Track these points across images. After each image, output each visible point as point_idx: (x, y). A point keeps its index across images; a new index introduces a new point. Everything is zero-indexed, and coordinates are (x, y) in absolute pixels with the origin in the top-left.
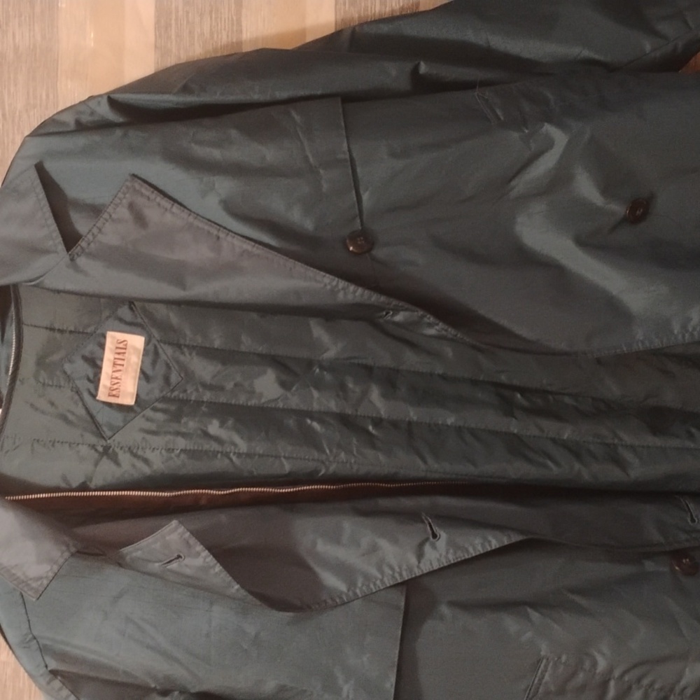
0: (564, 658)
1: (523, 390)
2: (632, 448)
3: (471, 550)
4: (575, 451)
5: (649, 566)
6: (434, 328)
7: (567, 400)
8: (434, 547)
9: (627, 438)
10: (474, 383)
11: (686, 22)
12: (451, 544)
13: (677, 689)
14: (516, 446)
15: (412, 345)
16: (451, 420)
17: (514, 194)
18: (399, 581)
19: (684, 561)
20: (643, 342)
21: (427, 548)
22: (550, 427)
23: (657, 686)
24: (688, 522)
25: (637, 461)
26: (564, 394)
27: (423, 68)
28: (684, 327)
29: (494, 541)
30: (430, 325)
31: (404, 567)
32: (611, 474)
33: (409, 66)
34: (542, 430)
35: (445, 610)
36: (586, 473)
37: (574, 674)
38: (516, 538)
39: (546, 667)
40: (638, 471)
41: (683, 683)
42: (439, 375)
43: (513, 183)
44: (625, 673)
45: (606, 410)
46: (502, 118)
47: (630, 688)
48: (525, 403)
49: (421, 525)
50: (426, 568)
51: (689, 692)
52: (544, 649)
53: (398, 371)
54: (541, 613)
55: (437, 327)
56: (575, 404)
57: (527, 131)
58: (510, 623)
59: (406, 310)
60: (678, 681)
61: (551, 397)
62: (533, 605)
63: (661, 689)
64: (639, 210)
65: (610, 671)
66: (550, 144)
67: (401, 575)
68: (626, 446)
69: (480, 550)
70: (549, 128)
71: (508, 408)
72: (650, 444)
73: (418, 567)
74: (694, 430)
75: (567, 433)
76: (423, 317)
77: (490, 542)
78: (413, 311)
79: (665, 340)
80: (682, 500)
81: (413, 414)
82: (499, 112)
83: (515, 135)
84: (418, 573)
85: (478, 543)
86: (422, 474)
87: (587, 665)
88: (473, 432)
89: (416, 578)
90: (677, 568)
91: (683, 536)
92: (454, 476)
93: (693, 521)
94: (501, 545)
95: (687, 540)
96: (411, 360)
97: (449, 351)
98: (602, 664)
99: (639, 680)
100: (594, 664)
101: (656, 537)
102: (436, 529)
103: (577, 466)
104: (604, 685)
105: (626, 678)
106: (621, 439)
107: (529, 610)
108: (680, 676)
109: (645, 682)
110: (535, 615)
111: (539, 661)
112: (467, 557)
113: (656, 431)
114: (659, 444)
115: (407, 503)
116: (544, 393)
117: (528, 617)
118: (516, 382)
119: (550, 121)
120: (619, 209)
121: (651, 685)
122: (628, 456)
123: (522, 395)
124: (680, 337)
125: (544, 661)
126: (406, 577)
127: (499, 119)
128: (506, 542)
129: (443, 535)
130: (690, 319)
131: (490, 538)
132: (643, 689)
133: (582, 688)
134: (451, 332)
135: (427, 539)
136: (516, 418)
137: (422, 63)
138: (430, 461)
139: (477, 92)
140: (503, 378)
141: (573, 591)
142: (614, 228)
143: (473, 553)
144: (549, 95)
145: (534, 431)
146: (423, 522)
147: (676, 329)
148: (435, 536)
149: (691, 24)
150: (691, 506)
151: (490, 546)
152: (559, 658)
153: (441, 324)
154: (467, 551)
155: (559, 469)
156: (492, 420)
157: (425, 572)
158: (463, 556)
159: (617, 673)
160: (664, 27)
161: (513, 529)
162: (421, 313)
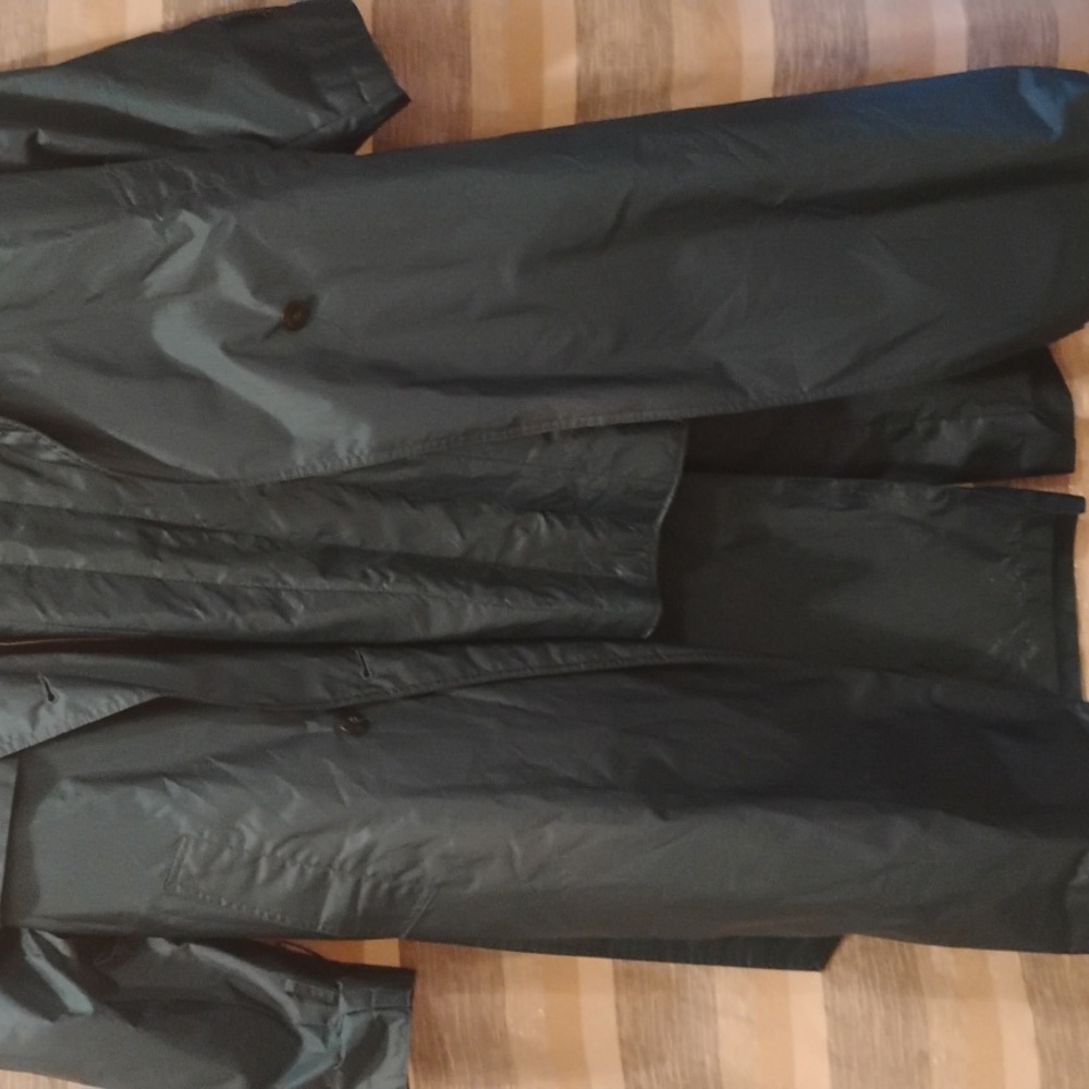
0: (206, 834)
1: (169, 527)
2: (298, 594)
3: (95, 712)
4: (230, 597)
5: (312, 727)
6: (52, 452)
7: (226, 539)
8: (50, 710)
9: (292, 581)
10: (113, 519)
11: (360, 95)
12: (71, 706)
13: (336, 865)
14: (159, 593)
15: (34, 474)
16: (80, 563)
17: (149, 294)
18: (10, 752)
19: (351, 719)
20: (304, 468)
21: (43, 712)
22: (202, 570)
23: (314, 860)
24: (360, 677)
25: (302, 607)
26: (220, 532)
27: (43, 138)
28: (350, 451)
29: (123, 701)
30: (47, 448)
31: (15, 736)
32: (271, 623)
33: (23, 135)
34: (190, 572)
35: (67, 787)
36: (240, 622)
37: (220, 851)
38: (148, 697)
39: (186, 846)
40: (302, 617)
41: (342, 856)
42: (68, 510)
43: (149, 279)
44: (276, 848)
45: (271, 549)
46: (134, 202)
47: (283, 867)
48: (172, 542)
49: (36, 687)
50: (41, 736)
51: (349, 866)
52: (184, 824)
53: (18, 506)
54: (179, 784)
55: (55, 450)
56: (234, 542)
57: (161, 219)
58: (144, 797)
59: (17, 430)
60: (338, 854)
61: (205, 536)
62: (172, 777)
63: (318, 864)
64: (298, 313)
65: (261, 845)
66: (188, 236)
67: (10, 744)
68: (290, 591)
69: (106, 713)
70: (186, 217)
71: (151, 547)
72: (318, 588)
73: (32, 736)
74: (370, 571)
75: (221, 576)
76: (37, 438)
77: (116, 702)
78: (26, 431)
79: (329, 465)
80: (357, 652)
81: (33, 557)
82: (130, 194)
83: (148, 223)
84: (32, 742)
85: (103, 704)
86: (41, 628)
87: (234, 840)
88: (106, 577)
89: (31, 749)
90: (343, 728)
91: (354, 692)
92: (82, 630)
93: (366, 674)
94: (131, 705)
95: (357, 696)
96: (32, 492)
97: (78, 480)
98: (251, 840)
99: (293, 855)
100: (242, 840)
101: (322, 694)
102: (54, 690)
103: (230, 614)
104: (254, 862)
105: (279, 853)
106: (284, 583)
107: (168, 783)
108: (339, 849)
109: (301, 857)
110: (173, 787)
111: (178, 840)
112: (91, 721)
113: (325, 572)
114: (328, 587)
115: (22, 661)
116: (196, 530)
117: (165, 790)
118: (163, 518)
119: (189, 208)
120: (273, 313)
121: (307, 860)
122: (293, 602)
123: (170, 533)
124: (346, 462)
125: (184, 839)
126: (17, 747)
127: (130, 203)
128: (136, 700)
129: (62, 696)
130: (356, 442)
131: (117, 697)
132: (298, 866)
133: (229, 869)
134: (73, 456)
135: (42, 703)
136: (161, 560)
137: (40, 131)
138: (52, 612)
139: (105, 170)
140: (148, 513)
141: (221, 757)
142: (268, 336)
143: (98, 717)
144: (191, 174)
145: (181, 575)
146: (37, 682)
147: (342, 453)
148: (51, 698)
149: (366, 97)
150: (366, 659)
151: (117, 705)
152: (201, 834)
153: (59, 446)
154: (91, 715)
155: (209, 618)
156: (131, 562)
157: (41, 740)
158: (86, 720)
159: (268, 848)
160: (334, 99)
161: (144, 687)
162: (34, 433)
